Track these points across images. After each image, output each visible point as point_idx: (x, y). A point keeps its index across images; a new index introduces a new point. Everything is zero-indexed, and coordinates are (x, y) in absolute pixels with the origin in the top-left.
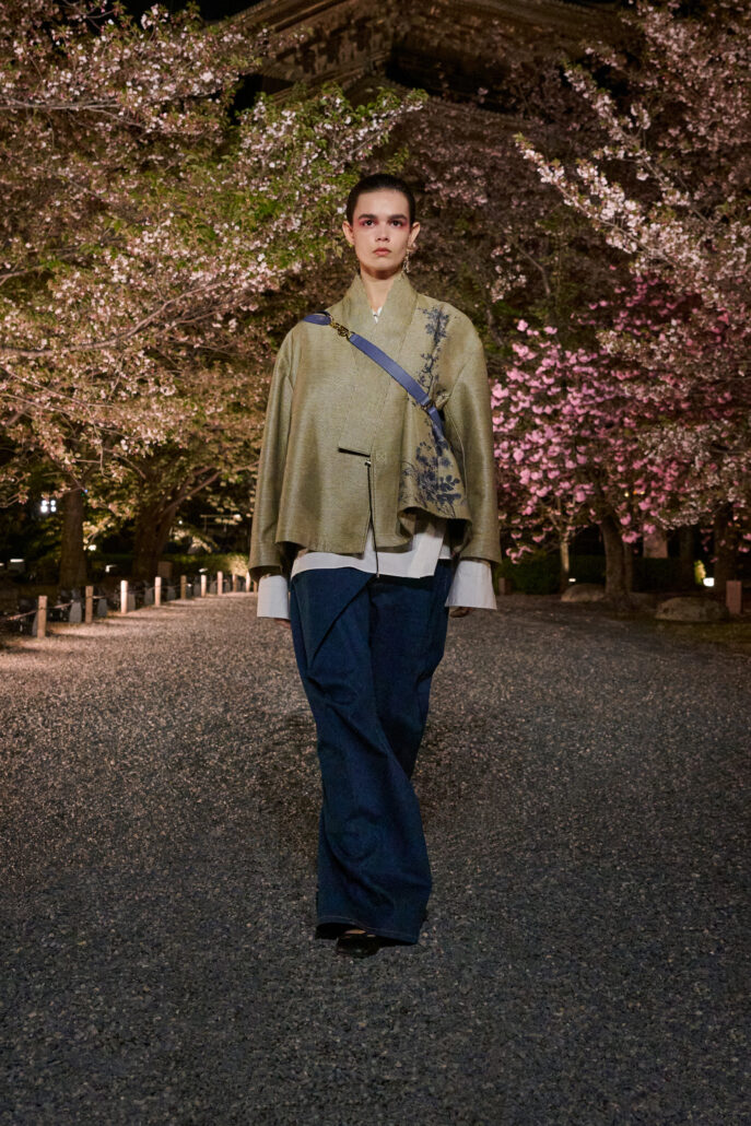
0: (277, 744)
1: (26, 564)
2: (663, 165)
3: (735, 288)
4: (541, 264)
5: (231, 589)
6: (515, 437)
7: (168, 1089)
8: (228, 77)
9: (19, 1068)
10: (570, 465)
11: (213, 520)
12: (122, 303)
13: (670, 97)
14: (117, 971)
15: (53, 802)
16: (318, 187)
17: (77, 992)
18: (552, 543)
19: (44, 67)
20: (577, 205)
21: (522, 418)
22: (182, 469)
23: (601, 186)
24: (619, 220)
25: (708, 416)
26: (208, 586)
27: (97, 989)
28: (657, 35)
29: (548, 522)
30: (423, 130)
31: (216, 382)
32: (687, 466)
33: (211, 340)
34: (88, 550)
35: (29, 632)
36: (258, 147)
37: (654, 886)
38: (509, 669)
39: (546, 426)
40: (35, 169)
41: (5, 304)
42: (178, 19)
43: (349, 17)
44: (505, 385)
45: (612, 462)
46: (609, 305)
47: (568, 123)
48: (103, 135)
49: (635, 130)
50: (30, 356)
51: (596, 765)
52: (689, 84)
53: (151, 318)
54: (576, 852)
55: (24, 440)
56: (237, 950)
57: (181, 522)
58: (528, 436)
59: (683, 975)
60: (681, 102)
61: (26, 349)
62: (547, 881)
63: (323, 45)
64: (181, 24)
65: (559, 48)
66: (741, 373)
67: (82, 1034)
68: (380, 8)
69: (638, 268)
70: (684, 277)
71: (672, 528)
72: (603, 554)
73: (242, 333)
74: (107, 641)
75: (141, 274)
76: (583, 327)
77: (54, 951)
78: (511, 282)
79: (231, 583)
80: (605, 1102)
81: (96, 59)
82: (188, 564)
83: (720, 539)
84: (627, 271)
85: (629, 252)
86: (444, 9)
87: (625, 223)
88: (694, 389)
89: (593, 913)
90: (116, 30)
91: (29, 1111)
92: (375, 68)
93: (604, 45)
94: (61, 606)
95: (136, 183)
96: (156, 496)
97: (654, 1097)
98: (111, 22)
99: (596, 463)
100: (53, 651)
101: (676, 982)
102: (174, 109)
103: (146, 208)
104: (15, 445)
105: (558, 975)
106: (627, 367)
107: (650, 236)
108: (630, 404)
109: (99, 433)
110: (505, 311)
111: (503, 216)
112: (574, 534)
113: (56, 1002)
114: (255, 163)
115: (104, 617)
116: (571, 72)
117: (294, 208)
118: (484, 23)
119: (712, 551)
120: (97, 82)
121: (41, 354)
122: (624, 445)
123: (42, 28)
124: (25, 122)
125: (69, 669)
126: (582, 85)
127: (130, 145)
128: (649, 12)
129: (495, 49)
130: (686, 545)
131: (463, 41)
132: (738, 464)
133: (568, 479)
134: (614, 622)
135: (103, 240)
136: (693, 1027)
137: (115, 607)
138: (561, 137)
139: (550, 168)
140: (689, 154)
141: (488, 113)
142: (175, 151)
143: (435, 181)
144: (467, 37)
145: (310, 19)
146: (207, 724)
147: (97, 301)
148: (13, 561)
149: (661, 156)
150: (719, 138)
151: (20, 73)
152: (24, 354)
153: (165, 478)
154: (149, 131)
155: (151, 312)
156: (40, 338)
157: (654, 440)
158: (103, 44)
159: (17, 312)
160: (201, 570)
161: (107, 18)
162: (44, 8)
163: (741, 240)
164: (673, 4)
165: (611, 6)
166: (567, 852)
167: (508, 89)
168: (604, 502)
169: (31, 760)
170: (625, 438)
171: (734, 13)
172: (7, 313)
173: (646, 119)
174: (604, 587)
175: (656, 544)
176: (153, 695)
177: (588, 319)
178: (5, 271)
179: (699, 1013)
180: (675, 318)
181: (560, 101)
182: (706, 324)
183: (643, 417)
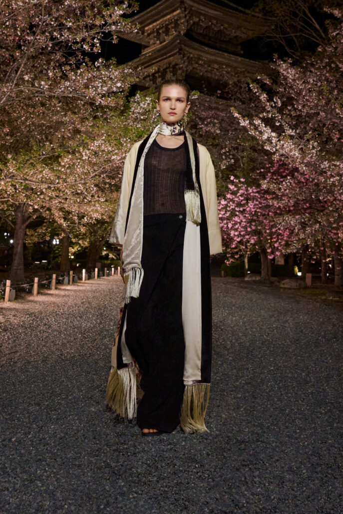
1: (49, 263)
2: (285, 120)
3: (312, 165)
4: (239, 155)
6: (229, 219)
7: (103, 455)
8: (126, 85)
9: (48, 446)
10: (249, 229)
11: (117, 248)
12: (86, 167)
13: (288, 95)
14: (83, 411)
15: (58, 349)
17: (69, 419)
18: (242, 258)
19: (59, 81)
20: (253, 134)
21: (231, 212)
22: (106, 229)
23: (263, 127)
24: (269, 140)
25: (300, 213)
26: (115, 272)
27: (76, 418)
28: (284, 72)
29: (240, 250)
30: (197, 106)
33: (118, 181)
34: (71, 258)
35: (48, 287)
36: (137, 111)
37: (281, 384)
39: (240, 215)
40: (55, 118)
41: (43, 167)
42: (108, 63)
44: (225, 200)
45: (265, 229)
46: (264, 171)
47: (250, 104)
48: (80, 106)
49: (275, 106)
50: (52, 186)
52: (296, 90)
53: (97, 173)
54: (251, 371)
55: (48, 217)
57: (105, 249)
58: (234, 219)
60: (293, 97)
61: (50, 184)
62: (241, 382)
63: (160, 74)
64: (109, 66)
65: (247, 76)
66: (313, 197)
68: (181, 61)
69: (276, 157)
70: (293, 161)
71: (287, 254)
72: (260, 263)
74: (77, 291)
75: (93, 156)
76: (255, 179)
77: (60, 404)
78: (228, 162)
81: (78, 78)
82: (107, 264)
83: (304, 258)
84: (272, 159)
85: (273, 152)
86: (205, 62)
87: (271, 141)
88: (296, 202)
90: (86, 67)
91: (52, 462)
93: (264, 75)
94: (61, 278)
95: (92, 124)
96: (96, 239)
98: (84, 64)
99: (258, 229)
100: (58, 295)
101: (289, 419)
102: (106, 96)
103: (96, 133)
104: (45, 218)
105: (246, 416)
106: (271, 194)
107: (280, 146)
108: (272, 207)
109: (76, 215)
111: (226, 138)
112: (250, 255)
113: (61, 422)
114: (135, 116)
115: (76, 282)
116: (252, 85)
118: (219, 67)
119: (301, 262)
120: (78, 86)
121: (56, 185)
122: (269, 222)
123: (58, 66)
124: (52, 100)
125: (64, 301)
126: (256, 90)
127: (90, 109)
128: (281, 64)
129: (223, 77)
130: (291, 260)
131: (212, 73)
132: (312, 230)
133: (248, 235)
134: (266, 288)
135: (79, 144)
137: (81, 279)
138: (248, 109)
139: (244, 120)
140: (295, 116)
141: (220, 100)
142: (106, 111)
143: (201, 125)
144: (213, 72)
145: (155, 65)
146: (115, 322)
147: (77, 166)
148: (43, 261)
149: (285, 116)
150: (306, 110)
151: (50, 82)
152: (50, 185)
153: (100, 232)
154: (97, 104)
155: (97, 171)
156: (56, 179)
157: (281, 221)
158: (81, 72)
159: (48, 169)
160: (112, 266)
161: (83, 63)
162: (59, 59)
163: (314, 147)
164: (290, 61)
165: (267, 62)
166: (248, 371)
167: (228, 91)
168: (261, 243)
169: (50, 334)
170: (270, 220)
171: (312, 65)
172: (44, 170)
173: (279, 103)
174: (261, 275)
175: (280, 259)
176: (95, 311)
177: (256, 176)
178: (43, 155)
179: (298, 431)
180: (289, 176)
181: (248, 96)
182: (300, 179)
183: (277, 212)
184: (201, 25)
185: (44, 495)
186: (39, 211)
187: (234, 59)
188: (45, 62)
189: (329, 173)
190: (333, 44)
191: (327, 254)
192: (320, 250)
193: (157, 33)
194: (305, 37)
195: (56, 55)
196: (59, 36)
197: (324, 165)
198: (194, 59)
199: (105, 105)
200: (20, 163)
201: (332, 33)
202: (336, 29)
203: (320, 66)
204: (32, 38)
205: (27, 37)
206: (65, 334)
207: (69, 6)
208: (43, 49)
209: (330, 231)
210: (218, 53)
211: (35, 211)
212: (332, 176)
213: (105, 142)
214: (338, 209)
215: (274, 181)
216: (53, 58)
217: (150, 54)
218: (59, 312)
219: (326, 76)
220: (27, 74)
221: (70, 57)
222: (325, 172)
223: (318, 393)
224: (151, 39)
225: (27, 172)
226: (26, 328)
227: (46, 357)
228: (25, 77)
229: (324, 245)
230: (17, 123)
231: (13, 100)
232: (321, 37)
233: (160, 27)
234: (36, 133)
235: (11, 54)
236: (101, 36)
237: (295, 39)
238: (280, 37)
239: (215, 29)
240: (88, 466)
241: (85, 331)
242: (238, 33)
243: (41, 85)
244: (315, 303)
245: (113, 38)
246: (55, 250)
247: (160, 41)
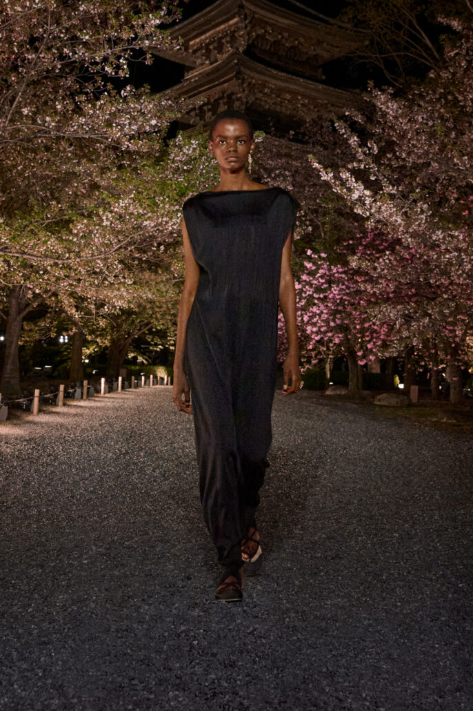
1: (54, 369)
2: (384, 172)
3: (419, 236)
4: (319, 221)
5: (157, 384)
6: (304, 309)
8: (164, 123)
9: (55, 624)
10: (332, 324)
11: (148, 348)
12: (108, 236)
13: (387, 138)
14: (103, 576)
15: (68, 490)
18: (322, 364)
19: (70, 116)
20: (339, 191)
21: (308, 300)
22: (133, 321)
23: (352, 182)
24: (361, 200)
25: (403, 301)
26: (145, 382)
28: (382, 106)
29: (319, 353)
30: (261, 151)
31: (153, 278)
33: (151, 256)
34: (84, 362)
35: (54, 402)
36: (178, 158)
37: (375, 540)
38: (300, 428)
39: (320, 304)
40: (64, 167)
41: (48, 235)
42: (139, 92)
43: (223, 93)
44: (300, 283)
45: (354, 323)
46: (353, 244)
47: (334, 150)
48: (99, 150)
49: (370, 154)
50: (60, 262)
52: (398, 132)
55: (54, 305)
57: (132, 349)
58: (311, 309)
59: (391, 585)
60: (394, 141)
61: (57, 259)
62: (321, 536)
63: (210, 107)
64: (140, 96)
65: (330, 111)
66: (421, 279)
68: (239, 88)
69: (370, 224)
70: (393, 229)
71: (384, 358)
72: (348, 371)
73: (166, 253)
74: (94, 409)
75: (117, 222)
76: (341, 254)
77: (71, 565)
78: (304, 230)
79: (157, 381)
81: (98, 112)
82: (135, 371)
83: (408, 364)
84: (364, 226)
85: (365, 216)
86: (272, 90)
87: (364, 201)
88: (397, 287)
90: (108, 98)
93: (355, 110)
94: (71, 391)
95: (116, 176)
96: (120, 335)
98: (106, 93)
99: (345, 324)
100: (67, 413)
101: (387, 588)
102: (136, 138)
103: (121, 188)
104: (49, 307)
105: (327, 583)
106: (362, 275)
107: (376, 208)
108: (364, 294)
109: (93, 302)
110: (300, 245)
112: (333, 360)
114: (176, 166)
115: (93, 396)
116: (337, 124)
118: (292, 97)
119: (403, 370)
120: (97, 123)
121: (66, 261)
122: (360, 315)
123: (70, 95)
124: (60, 143)
125: (75, 423)
126: (343, 131)
127: (113, 156)
128: (378, 94)
129: (297, 111)
130: (390, 367)
131: (281, 106)
132: (419, 326)
133: (331, 331)
134: (354, 406)
135: (98, 204)
137: (98, 391)
139: (326, 172)
140: (396, 167)
141: (293, 143)
142: (135, 159)
143: (267, 178)
144: (284, 104)
146: (146, 452)
147: (95, 235)
148: (46, 366)
149: (382, 168)
150: (412, 159)
151: (58, 118)
152: (57, 261)
153: (124, 326)
154: (123, 149)
155: (122, 241)
156: (65, 253)
157: (376, 313)
158: (102, 104)
159: (54, 239)
160: (142, 374)
161: (104, 91)
162: (71, 85)
163: (422, 211)
164: (391, 91)
165: (358, 91)
167: (305, 132)
168: (349, 343)
169: (56, 469)
170: (361, 311)
171: (421, 96)
172: (49, 240)
173: (375, 149)
174: (348, 387)
175: (374, 366)
176: (118, 437)
177: (343, 250)
178: (48, 218)
179: (399, 604)
180: (388, 250)
181: (331, 139)
182: (403, 254)
183: (371, 301)
184: (267, 39)
185: (51, 691)
186: (42, 296)
187: (313, 87)
188: (51, 90)
189: (443, 247)
190: (449, 68)
191: (439, 359)
192: (430, 353)
193: (206, 50)
194: (411, 57)
195: (67, 80)
196: (71, 54)
197: (438, 235)
198: (256, 86)
199: (134, 151)
200: (16, 230)
201: (449, 52)
202: (454, 47)
203: (432, 99)
204: (34, 56)
205: (26, 55)
206: (77, 469)
207: (85, 12)
208: (48, 71)
209: (444, 327)
210: (290, 78)
211: (36, 296)
212: (447, 251)
213: (134, 201)
214: (455, 296)
216: (62, 83)
217: (197, 79)
218: (69, 437)
219: (440, 113)
220: (26, 106)
221: (86, 82)
222: (438, 246)
223: (427, 552)
224: (197, 58)
225: (25, 243)
226: (24, 460)
227: (51, 501)
228: (23, 110)
229: (435, 346)
230: (12, 174)
231: (6, 142)
232: (434, 58)
233: (210, 41)
234: (38, 188)
235: (5, 78)
237: (397, 59)
238: (376, 57)
239: (287, 45)
241: (105, 464)
242: (319, 51)
243: (46, 122)
244: (422, 427)
245: (146, 57)
246: (63, 352)
247: (210, 61)
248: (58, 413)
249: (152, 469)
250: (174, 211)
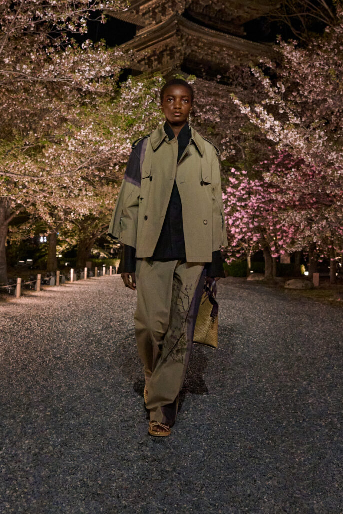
0: (131, 335)
1: (34, 262)
2: (290, 107)
3: (317, 156)
4: (241, 146)
6: (230, 214)
7: (80, 472)
8: (116, 69)
9: (20, 463)
10: (251, 226)
11: (109, 245)
12: (72, 158)
13: (293, 80)
14: (62, 425)
15: (40, 357)
16: (151, 114)
17: (46, 433)
18: (244, 257)
19: (43, 64)
20: (255, 122)
21: (232, 207)
22: (97, 225)
23: (264, 115)
24: (272, 129)
25: (306, 207)
26: (106, 272)
27: (53, 432)
28: (288, 55)
29: (242, 249)
31: (110, 191)
32: (298, 227)
33: (109, 174)
34: (58, 257)
35: (33, 288)
36: (128, 97)
37: (279, 395)
39: (242, 210)
40: (39, 104)
41: (26, 158)
42: (97, 46)
44: (226, 194)
45: (268, 225)
46: (268, 163)
47: (252, 89)
48: (66, 91)
49: (278, 93)
50: (36, 179)
51: (258, 345)
52: (301, 75)
54: (248, 380)
55: (33, 212)
56: (111, 417)
57: (96, 246)
58: (234, 214)
59: (289, 430)
60: (297, 82)
61: (33, 176)
62: (236, 392)
63: (156, 57)
64: (97, 48)
65: (250, 60)
66: (319, 190)
67: (47, 450)
68: (179, 43)
69: (279, 148)
70: (297, 152)
71: (291, 252)
72: (264, 262)
73: (121, 171)
74: (65, 293)
75: (80, 147)
76: (258, 171)
77: (37, 416)
78: (229, 153)
80: (255, 481)
81: (64, 61)
82: (98, 263)
83: (311, 257)
84: (275, 149)
85: (276, 141)
86: (205, 44)
87: (274, 130)
88: (301, 197)
89: (254, 405)
90: (72, 50)
91: (24, 480)
92: (177, 67)
93: (267, 59)
94: (47, 279)
95: (79, 111)
96: (86, 236)
97: (274, 479)
98: (70, 46)
99: (261, 225)
100: (43, 297)
101: (286, 433)
102: (94, 81)
103: (83, 121)
104: (30, 214)
105: (239, 429)
106: (274, 187)
107: (284, 135)
108: (275, 202)
109: (62, 210)
110: (226, 164)
111: (226, 126)
112: (253, 253)
113: (37, 437)
114: (126, 103)
115: (64, 283)
116: (253, 69)
117: (142, 122)
118: (220, 50)
119: (308, 261)
120: (64, 70)
121: (40, 178)
122: (272, 218)
123: (43, 48)
124: (35, 85)
125: (49, 304)
126: (258, 75)
127: (77, 95)
128: (284, 46)
129: (224, 60)
130: (298, 258)
131: (212, 57)
132: (317, 227)
133: (250, 231)
135: (66, 133)
136: (291, 451)
137: (69, 279)
138: (250, 95)
139: (245, 107)
140: (300, 103)
141: (221, 85)
142: (95, 98)
143: (199, 112)
144: (214, 55)
145: (151, 47)
146: (103, 327)
147: (63, 157)
148: (28, 260)
149: (289, 103)
150: (312, 97)
151: (33, 66)
152: (33, 178)
153: (90, 229)
154: (84, 90)
155: (84, 162)
156: (39, 172)
158: (67, 55)
159: (31, 161)
160: (104, 266)
161: (68, 45)
162: (43, 40)
163: (320, 137)
164: (295, 43)
165: (271, 44)
166: (245, 380)
167: (229, 76)
168: (264, 241)
169: (32, 340)
170: (273, 215)
171: (319, 48)
172: (27, 161)
173: (283, 89)
174: (264, 275)
175: (285, 258)
176: (82, 315)
177: (259, 168)
178: (27, 145)
179: (295, 445)
180: (294, 168)
181: (250, 81)
182: (306, 170)
183: (281, 207)
184: (200, 4)
186: (24, 207)
187: (237, 41)
188: (28, 44)
189: (336, 165)
190: (340, 25)
191: (335, 253)
192: (328, 248)
193: (153, 13)
194: (312, 17)
195: (40, 36)
196: (42, 16)
197: (332, 156)
198: (192, 41)
199: (95, 91)
200: (1, 154)
201: (340, 12)
203: (327, 49)
204: (13, 17)
205: (7, 17)
206: (48, 340)
208: (25, 30)
209: (339, 228)
210: (219, 35)
211: (19, 206)
212: (339, 168)
213: (93, 131)
215: (278, 173)
216: (36, 39)
217: (145, 35)
218: (43, 315)
219: (334, 59)
220: (8, 57)
221: (54, 38)
222: (333, 164)
223: (319, 404)
224: (146, 19)
225: (8, 164)
226: (6, 333)
227: (26, 365)
228: (5, 60)
229: (332, 242)
232: (329, 17)
233: (156, 6)
234: (19, 122)
236: (88, 15)
237: (301, 19)
238: (285, 17)
239: (216, 8)
240: (63, 485)
241: (71, 335)
242: (241, 13)
243: (23, 69)
244: (321, 305)
245: (101, 18)
246: (42, 249)
247: (156, 22)
248: (36, 297)
249: (107, 340)
250: (124, 139)
